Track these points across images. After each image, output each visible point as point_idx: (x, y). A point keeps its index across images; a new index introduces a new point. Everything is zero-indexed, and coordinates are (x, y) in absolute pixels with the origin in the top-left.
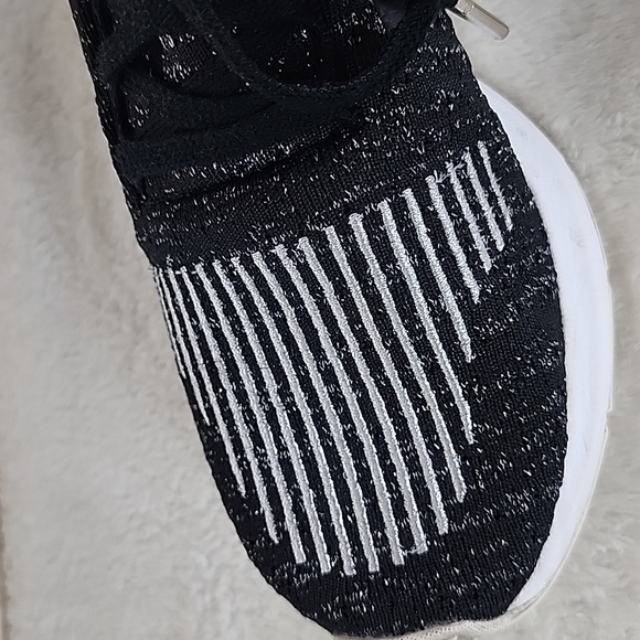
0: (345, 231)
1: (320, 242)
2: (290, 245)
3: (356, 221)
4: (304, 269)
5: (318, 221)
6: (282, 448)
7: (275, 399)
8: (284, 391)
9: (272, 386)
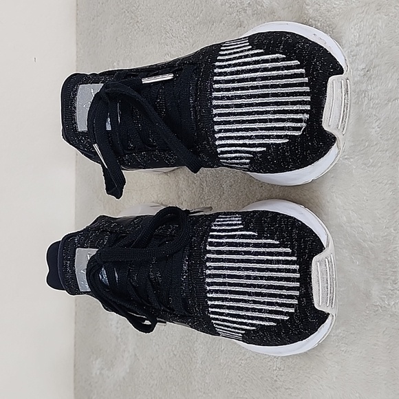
0: (209, 252)
1: (209, 260)
2: (207, 268)
3: (208, 248)
4: (215, 268)
5: (203, 258)
6: (264, 303)
7: (251, 298)
8: (249, 294)
9: (246, 297)
